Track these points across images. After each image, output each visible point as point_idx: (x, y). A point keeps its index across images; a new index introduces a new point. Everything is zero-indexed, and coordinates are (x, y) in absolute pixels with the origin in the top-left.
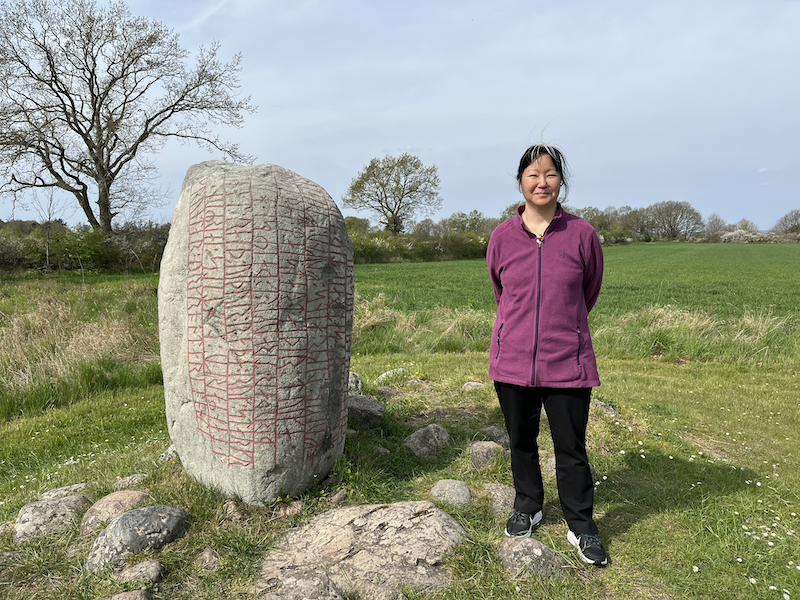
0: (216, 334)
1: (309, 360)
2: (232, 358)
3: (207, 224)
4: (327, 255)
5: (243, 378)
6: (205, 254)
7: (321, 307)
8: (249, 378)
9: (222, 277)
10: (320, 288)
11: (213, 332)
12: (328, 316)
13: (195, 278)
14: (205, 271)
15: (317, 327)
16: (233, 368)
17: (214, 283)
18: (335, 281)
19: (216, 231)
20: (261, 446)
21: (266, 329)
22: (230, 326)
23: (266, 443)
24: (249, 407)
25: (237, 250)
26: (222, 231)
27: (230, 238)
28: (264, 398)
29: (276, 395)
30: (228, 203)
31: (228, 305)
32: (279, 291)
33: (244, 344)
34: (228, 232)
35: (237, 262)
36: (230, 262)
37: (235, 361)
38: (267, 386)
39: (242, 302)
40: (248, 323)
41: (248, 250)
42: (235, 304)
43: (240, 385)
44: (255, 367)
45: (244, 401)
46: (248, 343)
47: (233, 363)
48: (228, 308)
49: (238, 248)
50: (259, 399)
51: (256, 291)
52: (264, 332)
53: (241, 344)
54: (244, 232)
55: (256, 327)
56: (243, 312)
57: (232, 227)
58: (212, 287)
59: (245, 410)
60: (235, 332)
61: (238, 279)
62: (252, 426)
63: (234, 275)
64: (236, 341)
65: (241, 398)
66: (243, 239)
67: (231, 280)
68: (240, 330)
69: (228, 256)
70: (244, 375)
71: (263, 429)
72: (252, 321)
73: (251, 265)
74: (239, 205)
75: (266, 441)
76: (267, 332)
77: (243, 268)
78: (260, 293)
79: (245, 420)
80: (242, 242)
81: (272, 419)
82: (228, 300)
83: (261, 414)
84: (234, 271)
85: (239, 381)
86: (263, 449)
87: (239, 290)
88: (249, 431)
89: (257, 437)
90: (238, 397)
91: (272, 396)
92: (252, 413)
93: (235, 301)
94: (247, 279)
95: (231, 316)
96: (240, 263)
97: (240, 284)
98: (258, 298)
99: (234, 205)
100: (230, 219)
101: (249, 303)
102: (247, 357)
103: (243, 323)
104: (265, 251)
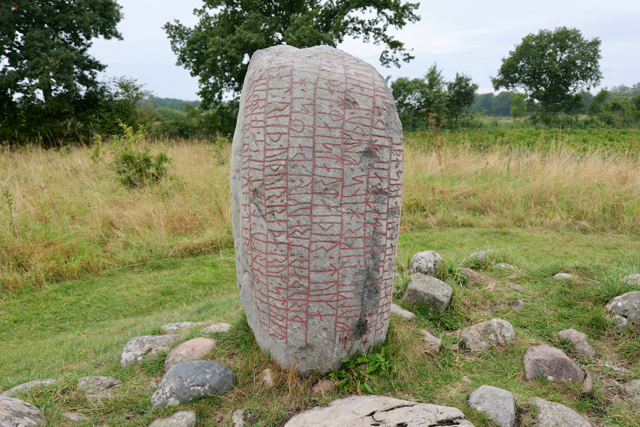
0: (259, 214)
1: (343, 246)
2: (271, 239)
3: (254, 107)
4: (368, 138)
5: (278, 258)
6: (252, 136)
7: (358, 193)
8: (283, 258)
9: (262, 160)
10: (358, 173)
11: (257, 212)
12: (367, 202)
13: (246, 159)
14: (251, 153)
15: (354, 213)
16: (272, 247)
17: (257, 165)
18: (376, 165)
19: (260, 115)
20: (293, 324)
21: (300, 212)
22: (269, 207)
23: (298, 322)
24: (284, 285)
25: (275, 134)
26: (263, 115)
27: (270, 122)
28: (297, 279)
29: (309, 277)
30: (270, 86)
31: (268, 187)
32: (314, 175)
33: (280, 225)
34: (269, 116)
35: (274, 145)
36: (269, 145)
37: (272, 241)
38: (300, 268)
39: (278, 184)
40: (283, 206)
41: (285, 134)
42: (272, 186)
43: (276, 264)
44: (289, 249)
45: (280, 279)
46: (284, 225)
47: (271, 242)
48: (267, 189)
49: (276, 131)
50: (292, 280)
51: (291, 175)
52: (297, 215)
53: (277, 225)
54: (282, 116)
55: (291, 209)
56: (279, 194)
57: (272, 111)
58: (255, 169)
59: (280, 288)
60: (272, 213)
61: (275, 163)
62: (286, 304)
63: (272, 159)
64: (274, 221)
65: (277, 277)
66: (281, 123)
67: (269, 163)
68: (277, 211)
69: (268, 140)
70: (280, 255)
71: (296, 308)
72: (287, 203)
73: (288, 148)
74: (279, 89)
75: (297, 319)
76: (300, 215)
77: (279, 151)
78: (294, 177)
79: (280, 297)
80: (280, 126)
81: (304, 300)
82: (268, 183)
83: (294, 294)
84: (272, 155)
85: (275, 260)
86: (295, 327)
87: (276, 173)
88: (283, 308)
89: (289, 315)
90: (275, 274)
91: (304, 277)
92: (286, 291)
93: (273, 184)
94: (283, 163)
95: (270, 197)
96: (277, 147)
97: (277, 167)
98: (293, 181)
99: (275, 89)
100: (271, 103)
101: (285, 186)
102: (282, 238)
103: (279, 206)
104: (301, 135)
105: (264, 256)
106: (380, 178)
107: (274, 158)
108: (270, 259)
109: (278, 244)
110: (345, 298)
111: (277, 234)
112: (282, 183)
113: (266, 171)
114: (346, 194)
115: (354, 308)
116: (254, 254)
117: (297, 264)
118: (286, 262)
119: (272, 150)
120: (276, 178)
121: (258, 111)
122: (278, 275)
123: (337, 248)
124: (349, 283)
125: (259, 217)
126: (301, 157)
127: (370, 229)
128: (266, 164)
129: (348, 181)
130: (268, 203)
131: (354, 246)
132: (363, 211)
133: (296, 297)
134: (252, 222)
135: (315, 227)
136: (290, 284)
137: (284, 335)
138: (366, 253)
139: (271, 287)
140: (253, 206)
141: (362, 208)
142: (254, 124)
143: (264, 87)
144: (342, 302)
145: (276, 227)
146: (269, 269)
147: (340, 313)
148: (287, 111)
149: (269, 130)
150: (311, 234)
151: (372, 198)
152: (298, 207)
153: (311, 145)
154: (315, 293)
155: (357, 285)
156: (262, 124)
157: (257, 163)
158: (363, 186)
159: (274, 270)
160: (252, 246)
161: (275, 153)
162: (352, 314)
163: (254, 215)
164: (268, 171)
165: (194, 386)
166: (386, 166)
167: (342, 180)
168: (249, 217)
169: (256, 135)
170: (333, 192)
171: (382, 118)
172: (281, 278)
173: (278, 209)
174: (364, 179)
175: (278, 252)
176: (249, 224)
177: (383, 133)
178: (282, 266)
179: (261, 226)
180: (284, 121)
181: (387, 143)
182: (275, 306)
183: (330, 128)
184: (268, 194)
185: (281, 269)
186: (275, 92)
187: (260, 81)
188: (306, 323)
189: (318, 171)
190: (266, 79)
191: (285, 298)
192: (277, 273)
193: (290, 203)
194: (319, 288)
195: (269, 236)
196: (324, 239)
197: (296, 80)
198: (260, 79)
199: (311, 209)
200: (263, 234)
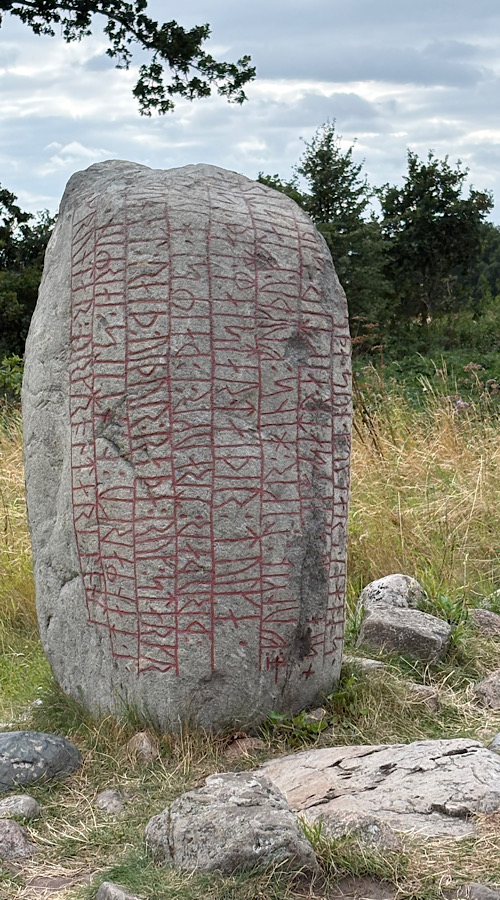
0: (115, 453)
2: (141, 492)
3: (98, 272)
4: (295, 316)
5: (157, 523)
6: (97, 321)
8: (167, 523)
9: (123, 358)
10: (282, 374)
11: (111, 450)
12: (299, 423)
13: (81, 363)
14: (97, 350)
15: (280, 441)
16: (143, 508)
17: (110, 368)
18: (310, 361)
19: (114, 284)
20: (189, 637)
21: (193, 441)
22: (136, 438)
23: (197, 632)
24: (169, 571)
25: (145, 314)
26: (122, 284)
27: (134, 294)
28: (192, 556)
29: (212, 552)
30: (131, 237)
31: (133, 404)
32: (213, 378)
33: (159, 466)
34: (132, 284)
35: (145, 333)
36: (135, 333)
37: (145, 496)
38: (197, 536)
39: (154, 398)
40: (164, 433)
41: (163, 313)
42: (142, 401)
43: (153, 535)
44: (176, 505)
45: (161, 561)
46: (166, 465)
47: (142, 499)
48: (133, 408)
49: (147, 310)
50: (184, 559)
51: (176, 380)
52: (189, 447)
53: (154, 467)
54: (157, 284)
55: (177, 438)
56: (156, 414)
57: (137, 277)
58: (108, 376)
59: (161, 577)
60: (144, 448)
61: (147, 361)
62: (173, 604)
63: (141, 355)
64: (147, 462)
65: (156, 557)
66: (154, 295)
67: (137, 363)
68: (152, 444)
69: (132, 323)
70: (159, 518)
71: (192, 608)
72: (170, 428)
73: (168, 337)
74: (147, 240)
75: (196, 628)
76: (194, 446)
77: (155, 342)
78: (182, 383)
79: (163, 594)
80: (153, 300)
81: (206, 593)
82: (134, 396)
83: (188, 584)
84: (141, 348)
85: (152, 528)
86: (191, 641)
87: (149, 378)
88: (169, 611)
89: (181, 622)
90: (150, 554)
91: (205, 553)
92: (173, 581)
93: (144, 397)
94: (162, 360)
95: (137, 421)
96: (150, 335)
97: (151, 368)
98: (179, 390)
99: (141, 240)
100: (135, 264)
101: (166, 399)
102: (164, 488)
103: (156, 433)
104: (190, 313)
105: (129, 527)
106: (318, 382)
107: (145, 354)
108: (140, 528)
109: (154, 499)
110: (274, 587)
111: (152, 483)
112: (161, 394)
113: (131, 377)
114: (266, 409)
115: (288, 605)
116: (104, 529)
117: (191, 530)
118: (172, 529)
119: (142, 340)
120: (149, 387)
121: (109, 277)
122: (158, 554)
123: (257, 499)
124: (279, 561)
125: (115, 459)
126: (192, 350)
127: (306, 468)
128: (131, 365)
129: (268, 389)
130: (135, 431)
131: (283, 497)
132: (294, 438)
133: (191, 589)
134: (100, 471)
135: (220, 465)
136: (181, 566)
137: (171, 660)
138: (302, 508)
139: (142, 581)
140: (101, 443)
141: (293, 433)
142: (103, 299)
143: (118, 238)
144: (268, 594)
145: (151, 470)
146: (139, 547)
147: (267, 613)
148: (164, 276)
149: (134, 308)
150: (214, 477)
151: (307, 416)
152: (191, 432)
153: (206, 329)
154: (224, 579)
155: (291, 564)
156: (120, 299)
157: (110, 366)
158: (293, 395)
159: (149, 546)
160: (100, 514)
161: (147, 345)
162: (285, 616)
163: (104, 457)
164: (132, 377)
165: (17, 763)
166: (326, 363)
167: (259, 385)
168: (93, 463)
169: (108, 318)
170: (246, 406)
171: (314, 283)
172: (164, 558)
173: (154, 439)
174: (293, 384)
175: (157, 514)
176: (93, 476)
177: (317, 308)
178: (165, 537)
179: (121, 474)
180: (161, 292)
181: (325, 325)
182: (153, 613)
183: (235, 302)
184: (134, 415)
185: (162, 542)
186: (140, 246)
187: (109, 229)
188: (211, 632)
189: (220, 372)
190: (122, 224)
191: (172, 592)
192: (156, 550)
193: (176, 426)
194: (232, 570)
195: (138, 489)
196: (235, 485)
197: (175, 225)
198: (110, 224)
199: (211, 434)
200: (124, 487)
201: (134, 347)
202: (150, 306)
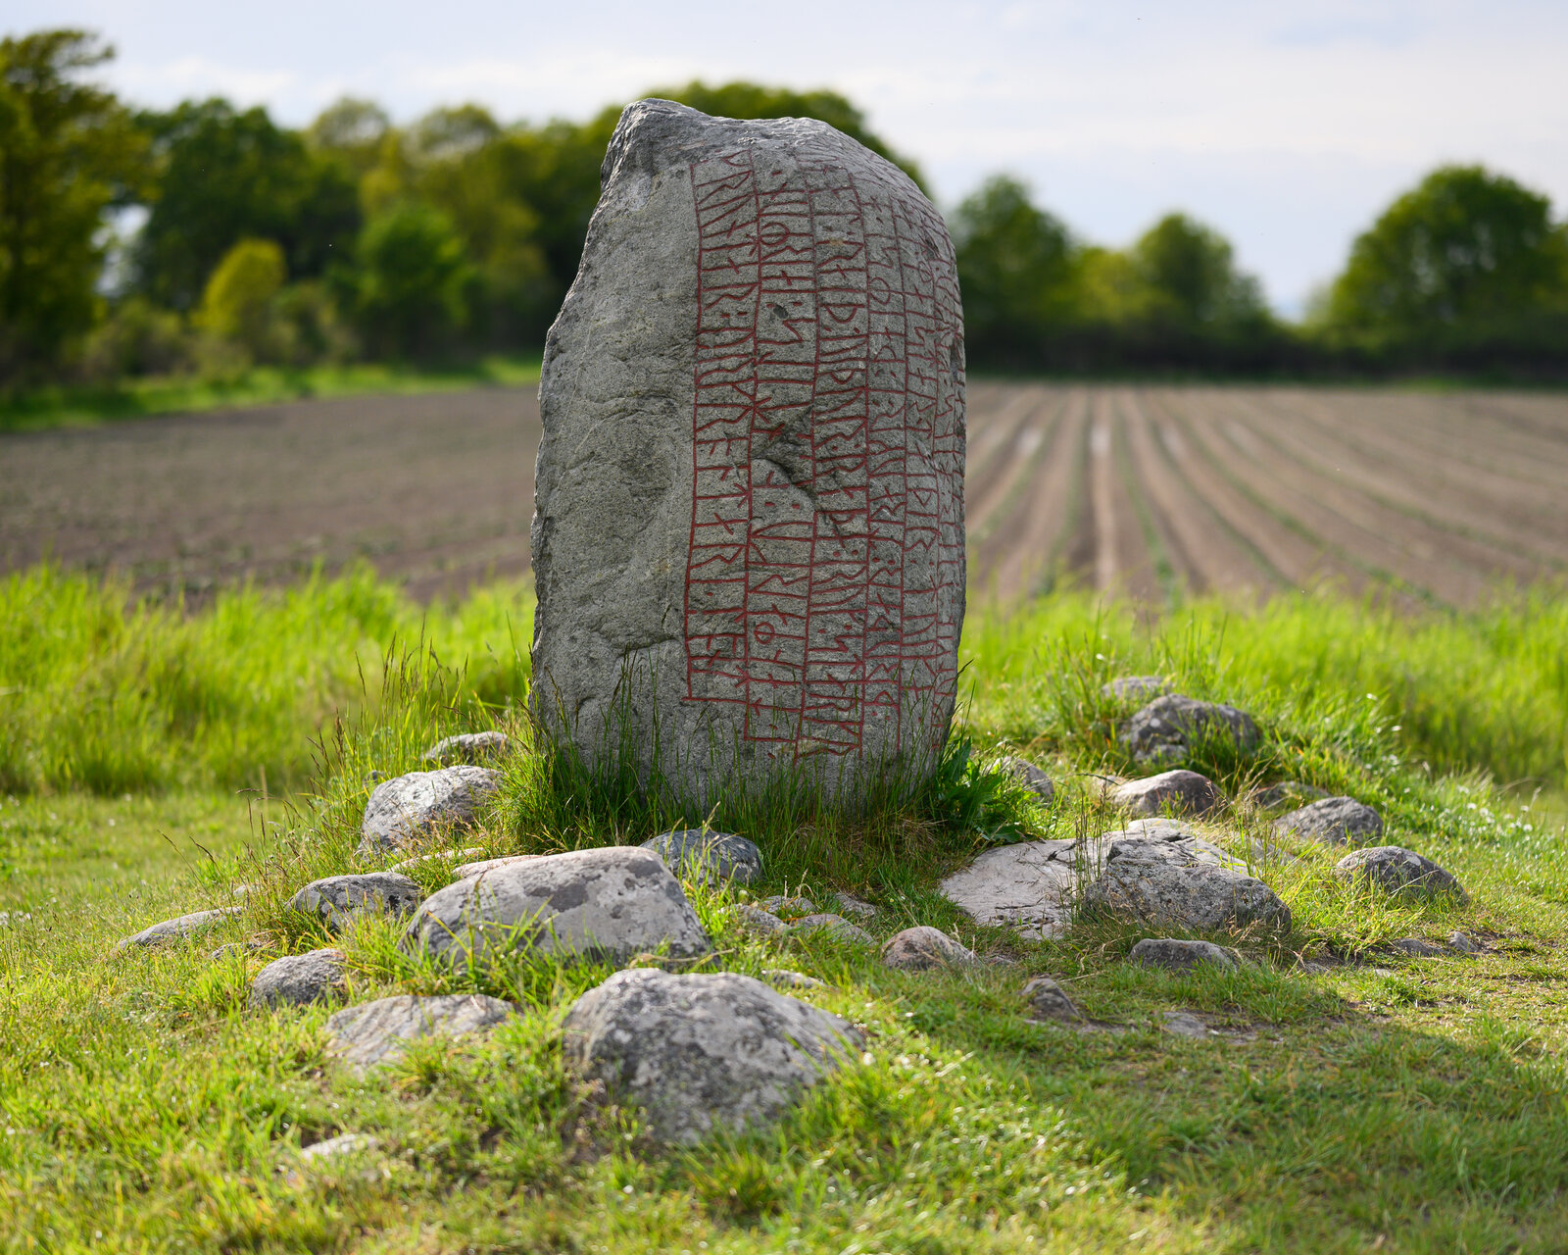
0: (783, 479)
2: (824, 528)
3: (766, 249)
5: (846, 568)
6: (765, 314)
9: (811, 360)
11: (778, 476)
13: (727, 363)
16: (825, 549)
17: (792, 371)
23: (885, 704)
25: (842, 305)
27: (828, 280)
39: (849, 411)
41: (862, 306)
44: (871, 545)
49: (845, 300)
51: (875, 390)
56: (851, 431)
61: (844, 365)
71: (881, 675)
75: (883, 699)
76: (889, 473)
78: (880, 395)
80: (849, 289)
83: (877, 644)
86: (880, 716)
91: (894, 606)
94: (861, 365)
96: (848, 333)
101: (863, 413)
103: (850, 456)
104: (888, 308)
107: (842, 356)
108: (821, 574)
109: (844, 538)
110: (943, 652)
111: (842, 517)
112: (857, 407)
113: (821, 384)
114: (938, 432)
116: (758, 576)
117: (883, 577)
118: (864, 575)
119: (838, 338)
120: (844, 397)
121: (787, 256)
122: (843, 606)
123: (936, 542)
124: (947, 619)
125: (784, 487)
126: (889, 354)
128: (822, 368)
129: (941, 406)
130: (822, 452)
133: (880, 651)
134: (759, 502)
136: (871, 622)
137: (853, 739)
139: (819, 640)
140: (763, 466)
142: (777, 284)
143: (800, 208)
144: (939, 661)
146: (815, 598)
147: (938, 682)
148: (860, 261)
149: (828, 297)
150: (906, 512)
152: (887, 456)
153: (901, 329)
154: (910, 639)
155: (954, 623)
156: (809, 284)
157: (790, 368)
158: (952, 416)
159: (833, 597)
160: (753, 557)
161: (845, 344)
162: (948, 688)
163: (767, 483)
164: (825, 383)
167: (936, 402)
168: (745, 493)
169: (790, 309)
170: (927, 427)
172: (851, 612)
173: (848, 462)
174: (953, 403)
175: (845, 556)
176: (745, 508)
178: (854, 586)
179: (794, 506)
180: (859, 280)
182: (832, 680)
183: (921, 298)
184: (821, 432)
185: (851, 592)
186: (831, 221)
187: (784, 196)
188: (898, 705)
189: (915, 384)
190: (802, 191)
193: (874, 448)
194: (918, 628)
195: (821, 523)
196: (924, 524)
197: (865, 198)
198: (783, 189)
199: (904, 459)
200: (799, 523)
201: (827, 346)
202: (849, 297)
